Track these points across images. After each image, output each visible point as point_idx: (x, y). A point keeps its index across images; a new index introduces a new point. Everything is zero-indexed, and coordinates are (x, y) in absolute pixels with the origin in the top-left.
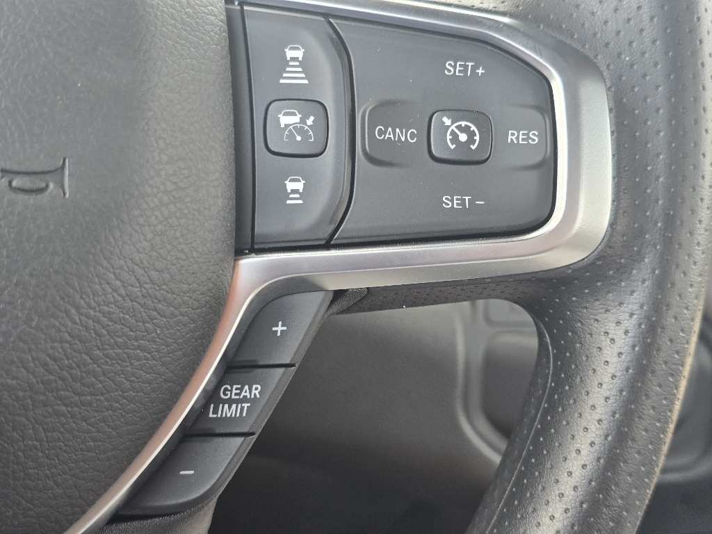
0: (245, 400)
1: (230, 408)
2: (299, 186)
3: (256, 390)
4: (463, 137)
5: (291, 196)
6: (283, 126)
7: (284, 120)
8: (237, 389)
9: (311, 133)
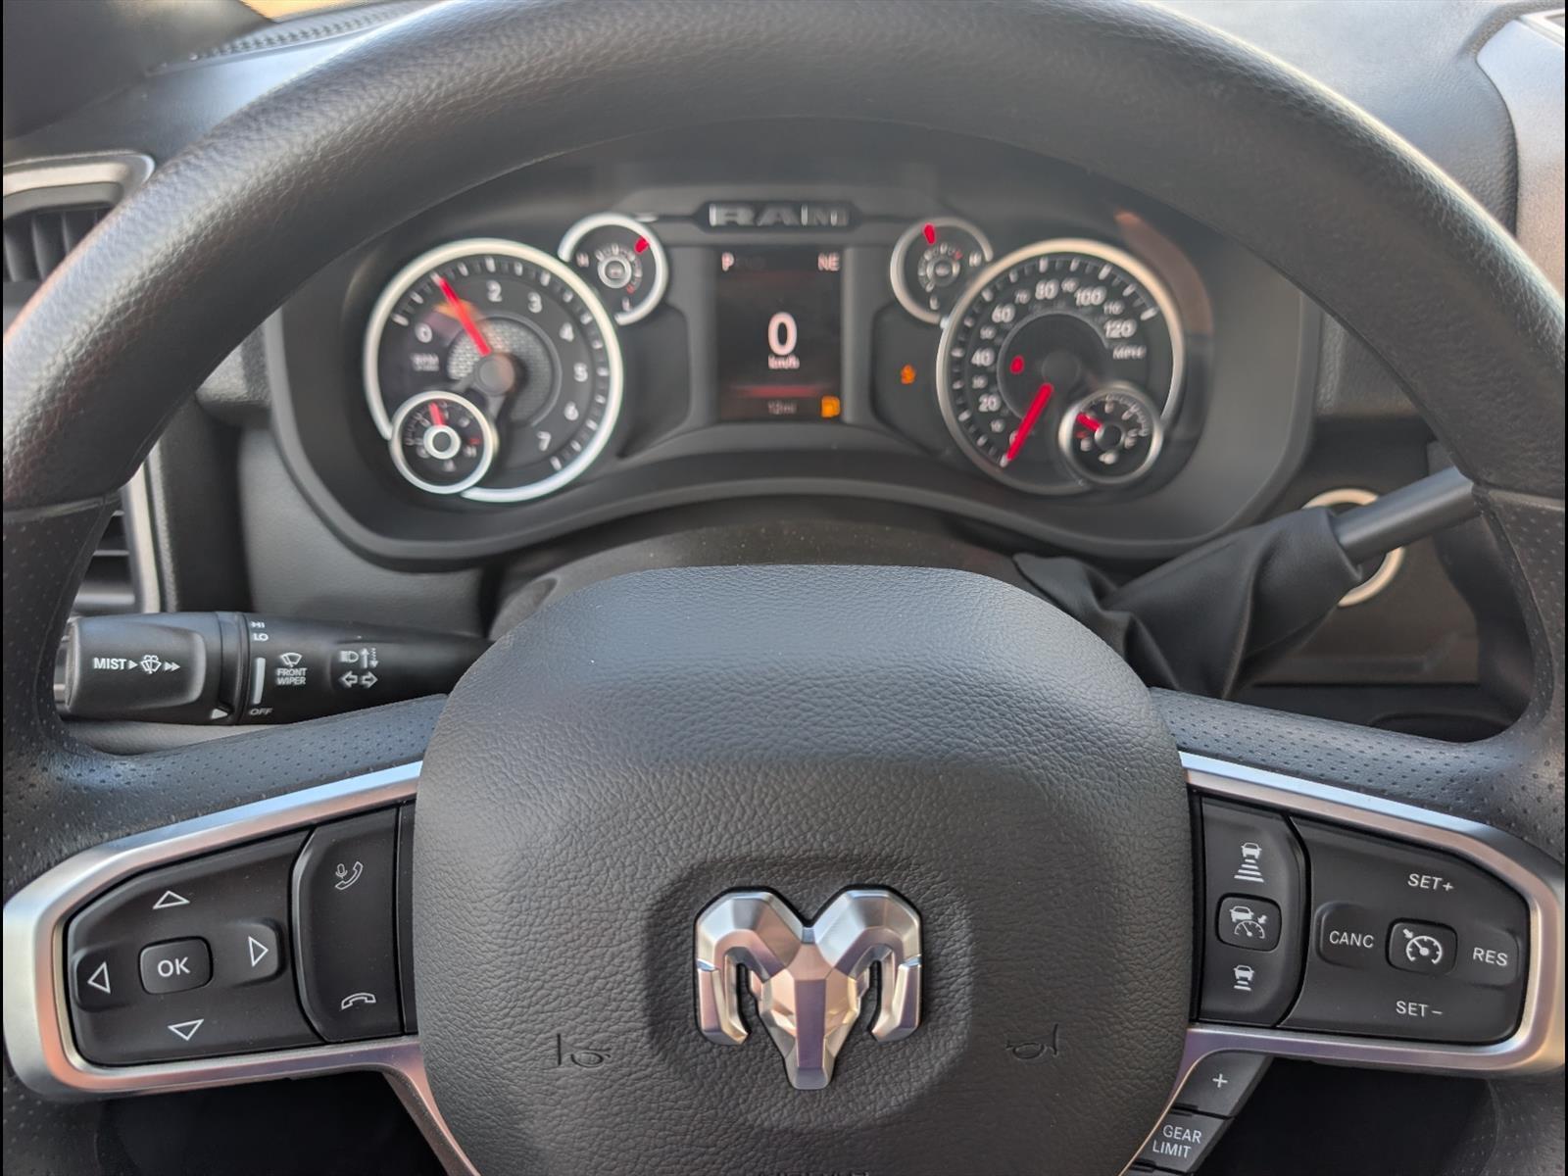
0: (1186, 1142)
1: (1172, 1146)
2: (1249, 975)
3: (1197, 1136)
4: (1424, 952)
5: (1239, 982)
6: (1234, 920)
7: (1236, 916)
8: (1179, 1131)
9: (1262, 930)
